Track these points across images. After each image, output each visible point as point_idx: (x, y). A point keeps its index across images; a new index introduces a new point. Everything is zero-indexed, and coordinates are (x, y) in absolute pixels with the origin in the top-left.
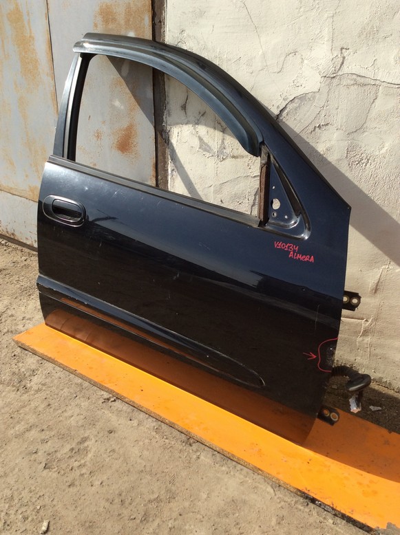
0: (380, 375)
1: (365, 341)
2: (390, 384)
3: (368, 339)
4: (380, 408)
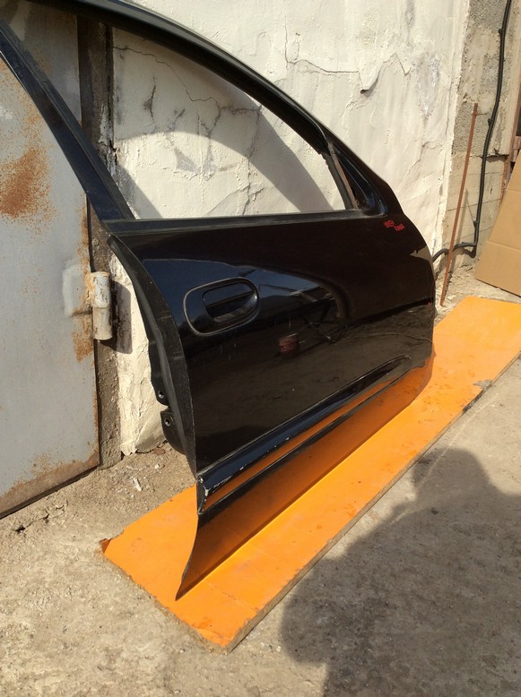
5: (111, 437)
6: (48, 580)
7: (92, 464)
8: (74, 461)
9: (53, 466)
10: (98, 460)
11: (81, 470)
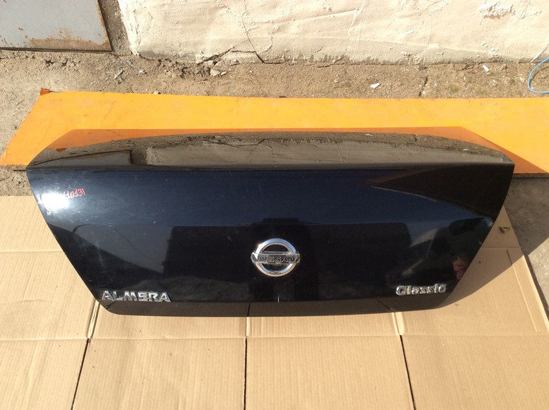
0: (368, 56)
1: (356, 30)
2: (377, 60)
3: (358, 27)
4: (378, 84)
5: (119, 38)
6: (24, 92)
7: (104, 48)
8: (90, 41)
9: (74, 36)
10: (110, 47)
11: (97, 49)
